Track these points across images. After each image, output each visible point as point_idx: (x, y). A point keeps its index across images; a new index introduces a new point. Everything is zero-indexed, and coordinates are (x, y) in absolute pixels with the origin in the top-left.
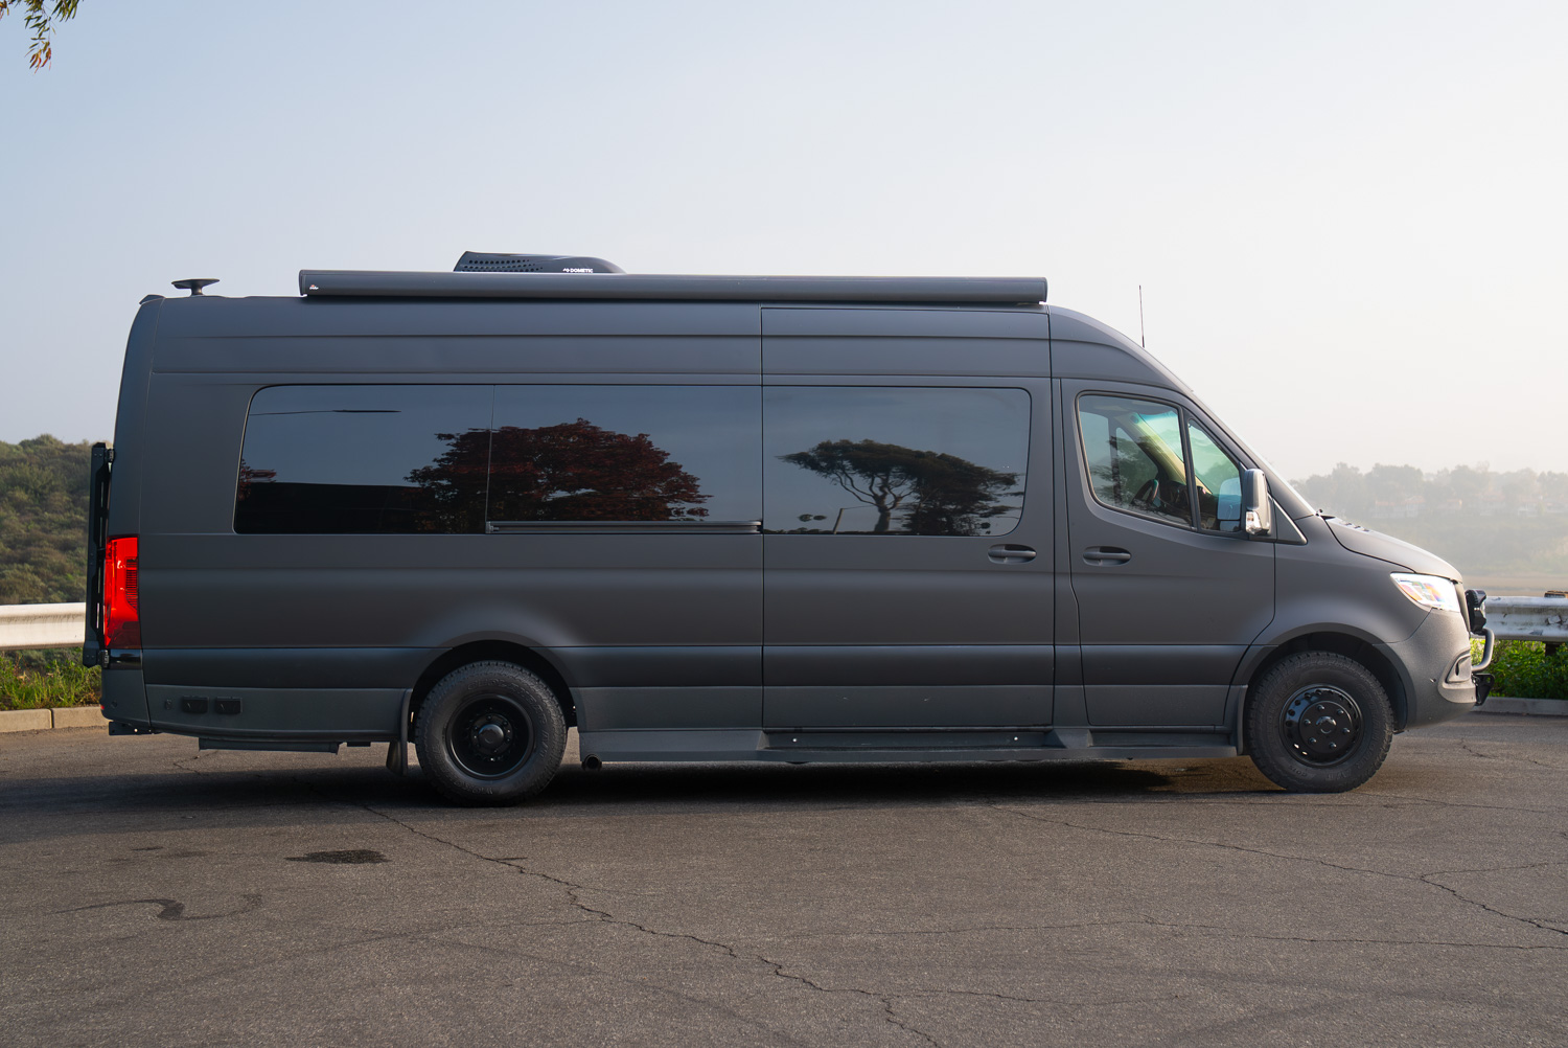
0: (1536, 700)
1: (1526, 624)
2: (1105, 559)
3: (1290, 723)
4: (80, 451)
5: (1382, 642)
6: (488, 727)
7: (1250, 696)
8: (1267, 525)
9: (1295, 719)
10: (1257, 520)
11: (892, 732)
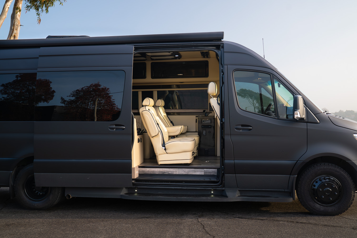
2: (243, 129)
3: (314, 189)
5: (350, 160)
7: (298, 179)
8: (304, 116)
9: (316, 188)
10: (299, 114)
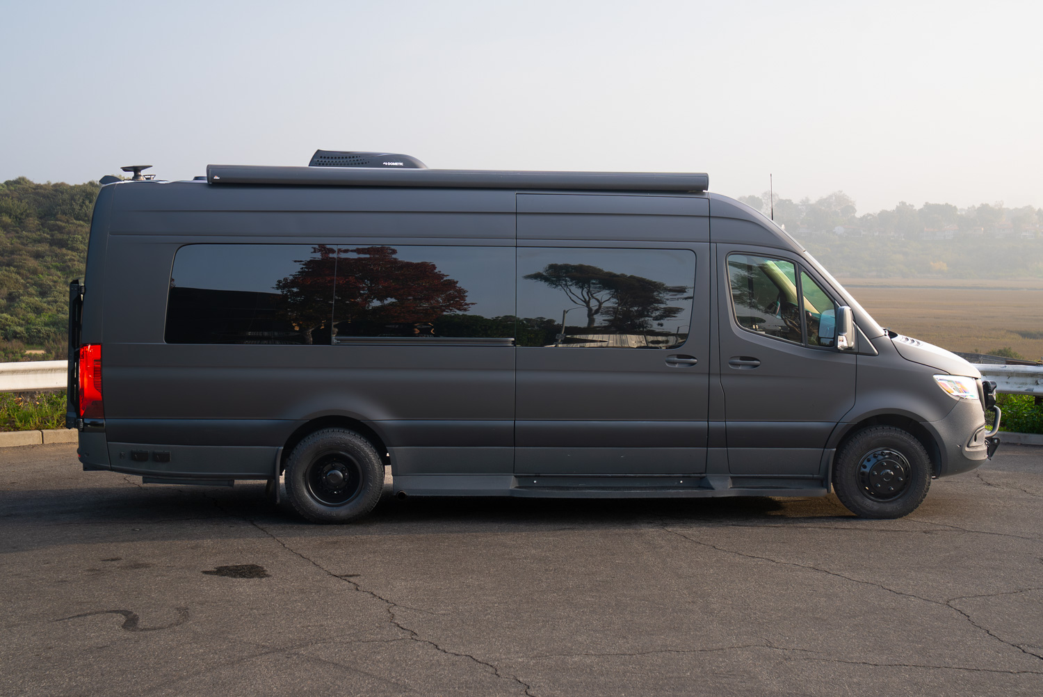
0: (1027, 435)
1: (1023, 384)
2: (743, 365)
3: (863, 473)
4: (45, 189)
5: (926, 421)
6: (333, 472)
7: (837, 456)
8: (852, 344)
9: (867, 470)
10: (844, 342)
11: (600, 477)
